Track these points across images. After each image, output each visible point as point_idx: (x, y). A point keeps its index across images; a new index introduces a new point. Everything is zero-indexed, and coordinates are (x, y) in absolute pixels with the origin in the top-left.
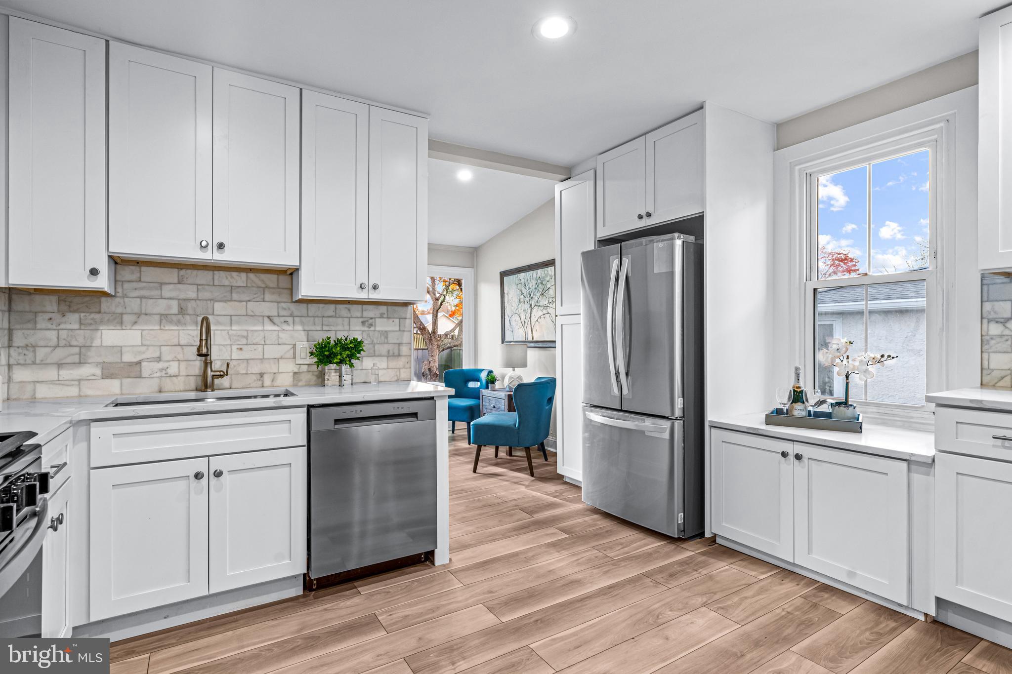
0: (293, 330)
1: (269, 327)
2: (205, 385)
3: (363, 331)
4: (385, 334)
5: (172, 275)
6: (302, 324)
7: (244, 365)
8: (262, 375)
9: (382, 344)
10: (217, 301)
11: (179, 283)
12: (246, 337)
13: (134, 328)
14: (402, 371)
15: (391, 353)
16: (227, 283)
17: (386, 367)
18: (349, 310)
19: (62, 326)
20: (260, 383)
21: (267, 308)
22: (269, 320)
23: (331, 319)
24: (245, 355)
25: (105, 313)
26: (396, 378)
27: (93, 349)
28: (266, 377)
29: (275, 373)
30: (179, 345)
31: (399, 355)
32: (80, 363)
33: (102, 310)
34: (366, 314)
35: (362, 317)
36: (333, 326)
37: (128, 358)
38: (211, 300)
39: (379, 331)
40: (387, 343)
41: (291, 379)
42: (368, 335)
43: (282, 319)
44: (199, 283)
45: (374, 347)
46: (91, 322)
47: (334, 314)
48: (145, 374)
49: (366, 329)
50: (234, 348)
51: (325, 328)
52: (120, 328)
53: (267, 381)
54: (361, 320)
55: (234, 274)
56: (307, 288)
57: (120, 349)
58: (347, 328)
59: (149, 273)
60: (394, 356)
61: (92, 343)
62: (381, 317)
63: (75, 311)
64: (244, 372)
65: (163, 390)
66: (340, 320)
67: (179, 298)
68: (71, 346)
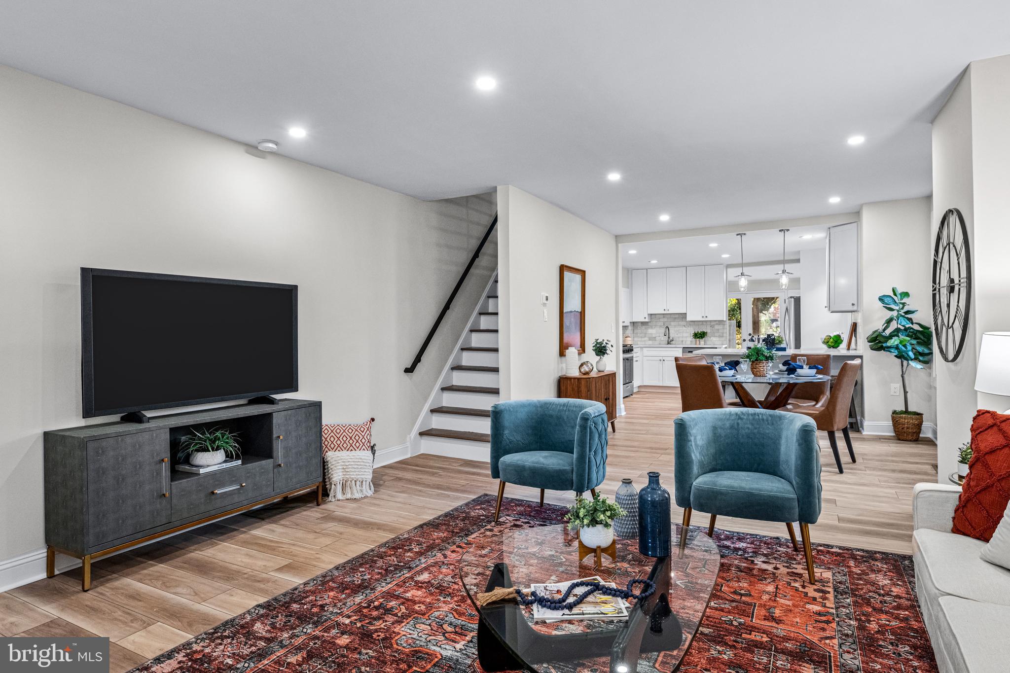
0: (690, 329)
1: (684, 328)
2: (668, 343)
4: (718, 329)
5: (662, 316)
7: (678, 338)
8: (682, 341)
10: (671, 323)
12: (678, 331)
13: (654, 330)
20: (682, 343)
21: (684, 323)
24: (679, 335)
29: (686, 341)
37: (654, 336)
38: (669, 322)
40: (719, 333)
41: (690, 343)
43: (687, 326)
45: (714, 334)
48: (657, 340)
50: (675, 333)
51: (699, 328)
52: (651, 330)
53: (684, 342)
56: (689, 318)
57: (652, 334)
59: (657, 316)
62: (717, 324)
63: (645, 326)
64: (678, 340)
67: (663, 322)
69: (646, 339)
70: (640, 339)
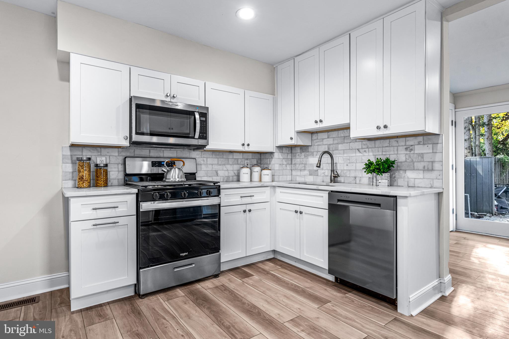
0: (368, 155)
1: (358, 154)
3: (406, 154)
4: (422, 155)
5: (325, 135)
6: (372, 151)
7: (348, 173)
9: (419, 162)
10: (340, 144)
11: (328, 138)
12: (349, 160)
13: (316, 157)
14: (435, 181)
15: (426, 168)
16: (342, 135)
17: (422, 177)
18: (397, 142)
19: (301, 157)
20: (355, 181)
22: (358, 151)
23: (387, 148)
25: (310, 152)
26: (430, 186)
27: (307, 165)
28: (357, 178)
29: (361, 177)
30: (328, 163)
31: (432, 170)
32: (305, 170)
33: (309, 151)
34: (408, 143)
35: (405, 145)
36: (388, 152)
38: (337, 144)
39: (417, 154)
40: (423, 161)
41: (368, 181)
42: (410, 157)
43: (364, 150)
44: (333, 136)
45: (414, 164)
46: (307, 155)
47: (388, 145)
48: (319, 174)
49: (408, 152)
50: (345, 164)
51: (384, 153)
52: (312, 157)
53: (358, 180)
54: (405, 147)
55: (345, 131)
57: (313, 165)
58: (396, 152)
59: (320, 136)
60: (428, 170)
61: (307, 163)
62: (419, 144)
63: (303, 152)
64: (349, 176)
65: (324, 181)
66: (392, 148)
67: (328, 144)
68: (303, 164)
69: (306, 172)
70: (299, 173)
